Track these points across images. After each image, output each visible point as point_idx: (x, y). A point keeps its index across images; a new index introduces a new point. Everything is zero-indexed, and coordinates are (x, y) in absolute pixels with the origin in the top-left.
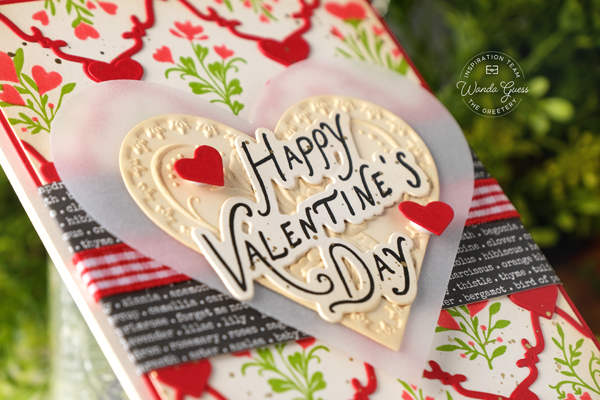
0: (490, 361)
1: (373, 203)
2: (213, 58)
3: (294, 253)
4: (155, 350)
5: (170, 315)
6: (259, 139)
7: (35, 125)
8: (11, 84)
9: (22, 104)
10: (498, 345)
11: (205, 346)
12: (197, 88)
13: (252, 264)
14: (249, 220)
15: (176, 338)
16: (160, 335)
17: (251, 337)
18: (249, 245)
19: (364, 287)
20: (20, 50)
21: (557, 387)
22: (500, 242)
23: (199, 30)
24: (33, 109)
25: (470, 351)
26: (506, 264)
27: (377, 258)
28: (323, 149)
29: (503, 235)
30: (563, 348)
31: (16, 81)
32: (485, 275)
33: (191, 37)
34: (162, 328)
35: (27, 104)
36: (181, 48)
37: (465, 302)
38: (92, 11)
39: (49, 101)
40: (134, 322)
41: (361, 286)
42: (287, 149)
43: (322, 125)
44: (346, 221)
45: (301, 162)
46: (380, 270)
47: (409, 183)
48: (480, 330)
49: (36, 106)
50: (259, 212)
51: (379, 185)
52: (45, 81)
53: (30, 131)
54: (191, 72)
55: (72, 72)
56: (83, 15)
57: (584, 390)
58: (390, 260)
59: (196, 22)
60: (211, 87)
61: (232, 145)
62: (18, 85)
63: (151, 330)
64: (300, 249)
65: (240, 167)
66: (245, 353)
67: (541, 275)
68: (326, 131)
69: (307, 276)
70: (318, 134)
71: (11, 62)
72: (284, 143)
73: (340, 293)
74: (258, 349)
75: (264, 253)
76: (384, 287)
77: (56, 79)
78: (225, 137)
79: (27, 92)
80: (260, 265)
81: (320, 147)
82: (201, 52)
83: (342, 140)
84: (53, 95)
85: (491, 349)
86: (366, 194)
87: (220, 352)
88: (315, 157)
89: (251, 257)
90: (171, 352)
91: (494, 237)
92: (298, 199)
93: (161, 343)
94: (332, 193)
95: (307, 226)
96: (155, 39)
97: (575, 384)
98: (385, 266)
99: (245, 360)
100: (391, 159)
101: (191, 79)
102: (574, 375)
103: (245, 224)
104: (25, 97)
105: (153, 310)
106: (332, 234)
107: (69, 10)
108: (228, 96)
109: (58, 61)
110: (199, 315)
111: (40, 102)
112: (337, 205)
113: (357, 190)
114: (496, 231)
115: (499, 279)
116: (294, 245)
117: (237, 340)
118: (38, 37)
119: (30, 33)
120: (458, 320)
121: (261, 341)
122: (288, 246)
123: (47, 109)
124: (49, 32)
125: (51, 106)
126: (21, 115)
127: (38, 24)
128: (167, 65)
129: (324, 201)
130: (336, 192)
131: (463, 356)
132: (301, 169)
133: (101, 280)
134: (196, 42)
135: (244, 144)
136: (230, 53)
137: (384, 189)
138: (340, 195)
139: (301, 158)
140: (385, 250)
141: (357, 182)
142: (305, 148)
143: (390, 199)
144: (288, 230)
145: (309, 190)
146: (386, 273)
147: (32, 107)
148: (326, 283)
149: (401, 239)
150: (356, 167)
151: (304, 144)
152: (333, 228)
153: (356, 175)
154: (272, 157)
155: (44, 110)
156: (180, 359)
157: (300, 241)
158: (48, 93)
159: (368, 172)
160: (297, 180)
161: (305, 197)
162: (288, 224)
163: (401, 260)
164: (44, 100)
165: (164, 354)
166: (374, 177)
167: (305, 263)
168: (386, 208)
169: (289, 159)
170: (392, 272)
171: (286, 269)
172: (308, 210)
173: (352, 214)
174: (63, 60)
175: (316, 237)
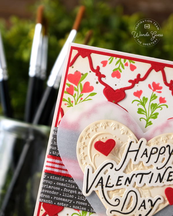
1: (161, 182)
2: (157, 101)
3: (115, 187)
4: (48, 197)
5: (63, 187)
6: (139, 142)
7: (70, 104)
8: (74, 85)
9: (72, 95)
11: (64, 202)
12: (140, 111)
13: (97, 185)
14: (109, 170)
15: (58, 196)
16: (53, 193)
17: (82, 206)
18: (102, 178)
19: (130, 209)
20: (87, 74)
23: (161, 88)
24: (74, 98)
27: (144, 201)
28: (160, 155)
31: (76, 85)
33: (154, 90)
34: (56, 191)
35: (74, 95)
36: (147, 93)
38: (125, 67)
39: (82, 97)
40: (49, 185)
41: (129, 209)
42: (146, 150)
43: (168, 146)
44: (145, 184)
45: (147, 156)
46: (141, 206)
49: (76, 98)
50: (115, 169)
51: (169, 176)
52: (87, 88)
53: (67, 105)
54: (143, 104)
55: (99, 89)
56: (121, 68)
58: (148, 205)
59: (162, 84)
60: (146, 113)
61: (128, 140)
62: (76, 87)
63: (52, 190)
64: (119, 187)
65: (124, 149)
66: (78, 210)
68: (167, 149)
69: (114, 196)
70: (163, 149)
71: (80, 77)
72: (147, 147)
73: (119, 208)
74: (83, 210)
75: (104, 184)
76: (137, 212)
77: (92, 89)
78: (128, 136)
79: (77, 90)
80: (100, 187)
81: (160, 154)
82: (154, 97)
83: (170, 154)
84: (86, 95)
86: (161, 177)
87: (68, 207)
88: (154, 157)
89: (99, 182)
90: (52, 200)
92: (135, 169)
93: (52, 195)
94: (149, 172)
95: (129, 180)
96: (140, 86)
98: (144, 206)
99: (76, 212)
101: (141, 107)
103: (107, 170)
104: (75, 92)
105: (58, 184)
106: (136, 187)
107: (117, 63)
108: (149, 118)
109: (97, 83)
110: (71, 192)
111: (79, 96)
112: (146, 178)
113: (159, 175)
116: (117, 185)
117: (78, 205)
118: (97, 72)
119: (95, 68)
121: (85, 209)
122: (115, 184)
123: (80, 99)
124: (102, 71)
125: (82, 99)
126: (69, 99)
127: (101, 65)
128: (137, 98)
129: (143, 174)
130: (151, 172)
132: (145, 159)
133: (49, 167)
134: (155, 92)
135: (131, 142)
136: (165, 102)
137: (170, 178)
138: (151, 174)
139: (149, 155)
140: (150, 200)
141: (162, 172)
142: (153, 152)
143: (169, 183)
144: (120, 179)
145: (142, 167)
146: (142, 208)
147: (74, 97)
148: (117, 202)
149: (160, 199)
150: (167, 166)
151: (155, 150)
152: (138, 184)
153: (164, 169)
154: (138, 151)
155: (78, 100)
156: (53, 203)
157: (121, 184)
158: (84, 94)
159: (169, 170)
160: (140, 162)
161: (138, 169)
162: (122, 177)
163: (153, 206)
164: (81, 96)
165: (50, 199)
166: (171, 172)
167: (116, 192)
168: (165, 185)
169: (144, 154)
170: (145, 208)
171: (108, 192)
172: (134, 174)
173: (150, 182)
174: (99, 83)
175: (128, 186)
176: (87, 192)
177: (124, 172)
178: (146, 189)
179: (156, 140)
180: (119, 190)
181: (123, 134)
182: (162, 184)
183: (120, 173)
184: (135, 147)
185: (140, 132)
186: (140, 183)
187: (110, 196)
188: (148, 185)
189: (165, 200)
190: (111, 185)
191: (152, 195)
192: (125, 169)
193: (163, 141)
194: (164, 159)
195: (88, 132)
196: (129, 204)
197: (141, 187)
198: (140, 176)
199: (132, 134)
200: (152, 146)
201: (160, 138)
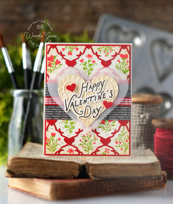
0: (106, 131)
1: (100, 99)
2: (91, 63)
3: (80, 106)
4: (49, 116)
5: (55, 111)
6: (87, 83)
8: (51, 62)
9: (51, 67)
10: (110, 129)
11: (57, 118)
12: (84, 69)
13: (71, 106)
14: (75, 98)
15: (53, 115)
16: (51, 114)
17: (66, 118)
18: (72, 103)
19: (88, 115)
20: (56, 56)
21: (116, 139)
22: (123, 110)
23: (92, 56)
25: (104, 129)
26: (121, 115)
27: (94, 110)
29: (125, 109)
30: (122, 133)
31: (52, 62)
32: (116, 116)
33: (89, 58)
34: (52, 113)
36: (86, 59)
37: (109, 120)
38: (74, 49)
40: (48, 111)
42: (91, 86)
43: (101, 82)
45: (92, 89)
46: (93, 112)
47: (110, 97)
48: (108, 125)
49: (53, 68)
50: (78, 97)
51: (104, 96)
52: (58, 62)
53: (50, 72)
54: (85, 65)
55: (63, 62)
56: (72, 50)
57: (121, 141)
58: (96, 111)
59: (92, 54)
60: (87, 69)
61: (81, 83)
62: (52, 63)
63: (50, 113)
64: (81, 105)
65: (80, 88)
66: (64, 120)
67: (127, 118)
68: (100, 83)
69: (80, 110)
70: (98, 84)
71: (53, 58)
72: (91, 84)
73: (83, 115)
74: (66, 120)
75: (74, 105)
76: (92, 115)
77: (60, 62)
79: (53, 64)
80: (72, 107)
81: (97, 86)
82: (89, 61)
83: (102, 86)
84: (57, 66)
85: (108, 129)
87: (59, 119)
88: (95, 88)
89: (71, 105)
90: (51, 117)
91: (123, 109)
93: (50, 115)
95: (85, 101)
96: (82, 57)
97: (120, 139)
98: (95, 112)
99: (63, 121)
100: (109, 91)
101: (84, 66)
102: (121, 138)
103: (74, 99)
104: (52, 65)
105: (52, 109)
106: (89, 104)
107: (69, 48)
108: (89, 71)
109: (62, 59)
110: (59, 112)
112: (93, 99)
113: (99, 96)
114: (124, 108)
115: (118, 117)
116: (80, 104)
117: (63, 118)
118: (61, 54)
119: (60, 52)
120: (105, 122)
121: (67, 119)
122: (79, 104)
123: (55, 68)
124: (63, 53)
125: (56, 68)
126: (50, 69)
127: (62, 51)
128: (82, 63)
129: (91, 97)
131: (102, 129)
132: (91, 90)
133: (47, 102)
134: (89, 59)
135: (83, 83)
136: (95, 62)
137: (104, 97)
138: (95, 96)
139: (92, 88)
140: (97, 109)
141: (100, 94)
142: (94, 86)
143: (104, 99)
144: (81, 101)
145: (90, 94)
146: (94, 113)
147: (52, 68)
148: (82, 113)
149: (101, 107)
150: (102, 91)
151: (95, 85)
152: (90, 102)
153: (101, 93)
154: (87, 87)
155: (54, 68)
156: (52, 119)
157: (82, 104)
158: (57, 65)
159: (103, 93)
160: (89, 92)
161: (88, 95)
162: (82, 100)
163: (98, 111)
164: (55, 67)
165: (50, 117)
166: (104, 94)
167: (81, 108)
168: (102, 100)
169: (90, 88)
170: (95, 113)
171: (77, 108)
172: (87, 98)
173: (95, 100)
174: (63, 59)
175: (85, 104)
176: (67, 110)
177: (82, 98)
178: (94, 104)
179: (94, 80)
180: (81, 106)
181: (79, 80)
182: (101, 100)
183: (81, 99)
184: (85, 85)
185: (86, 78)
186: (91, 101)
187: (78, 110)
188: (94, 102)
189: (104, 107)
190: (77, 105)
191: (97, 106)
192: (83, 97)
193: (97, 80)
194: (100, 89)
195: (62, 82)
196: (87, 112)
197: (92, 104)
198: (90, 98)
199: (83, 80)
200: (93, 83)
201: (96, 79)
